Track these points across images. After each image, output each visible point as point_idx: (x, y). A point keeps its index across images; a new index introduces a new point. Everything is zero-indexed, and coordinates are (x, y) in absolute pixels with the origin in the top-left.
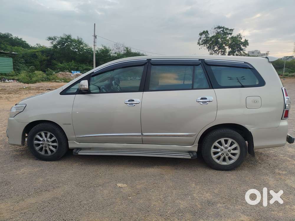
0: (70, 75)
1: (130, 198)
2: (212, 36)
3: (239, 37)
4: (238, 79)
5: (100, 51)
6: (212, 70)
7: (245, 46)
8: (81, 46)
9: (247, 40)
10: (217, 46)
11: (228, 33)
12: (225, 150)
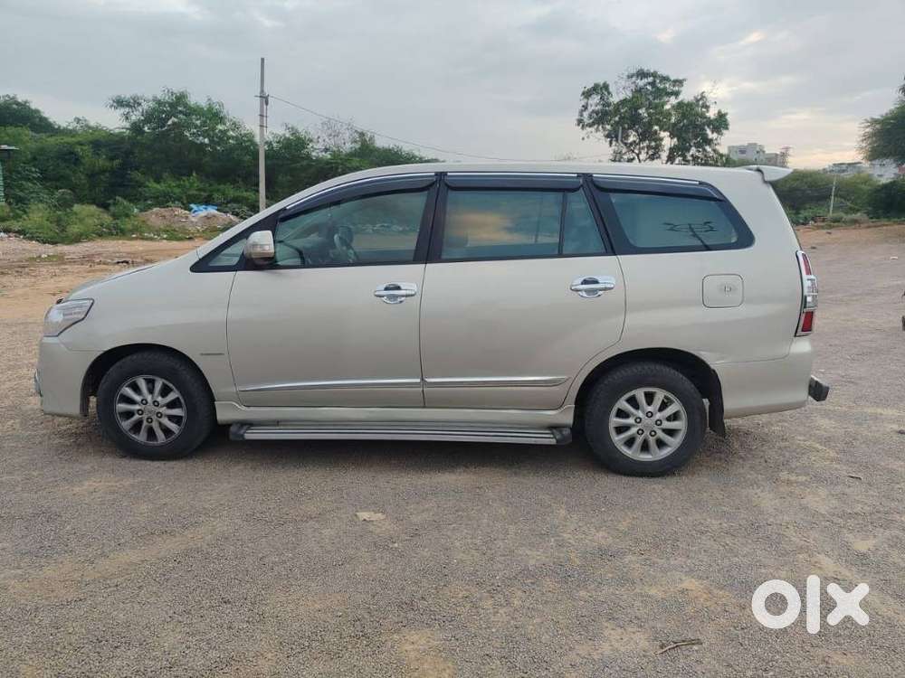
0: (187, 218)
1: (396, 545)
2: (622, 99)
3: (701, 103)
4: (692, 230)
5: (278, 142)
6: (611, 203)
7: (719, 132)
8: (220, 127)
9: (726, 114)
10: (637, 131)
11: (669, 90)
12: (646, 421)
